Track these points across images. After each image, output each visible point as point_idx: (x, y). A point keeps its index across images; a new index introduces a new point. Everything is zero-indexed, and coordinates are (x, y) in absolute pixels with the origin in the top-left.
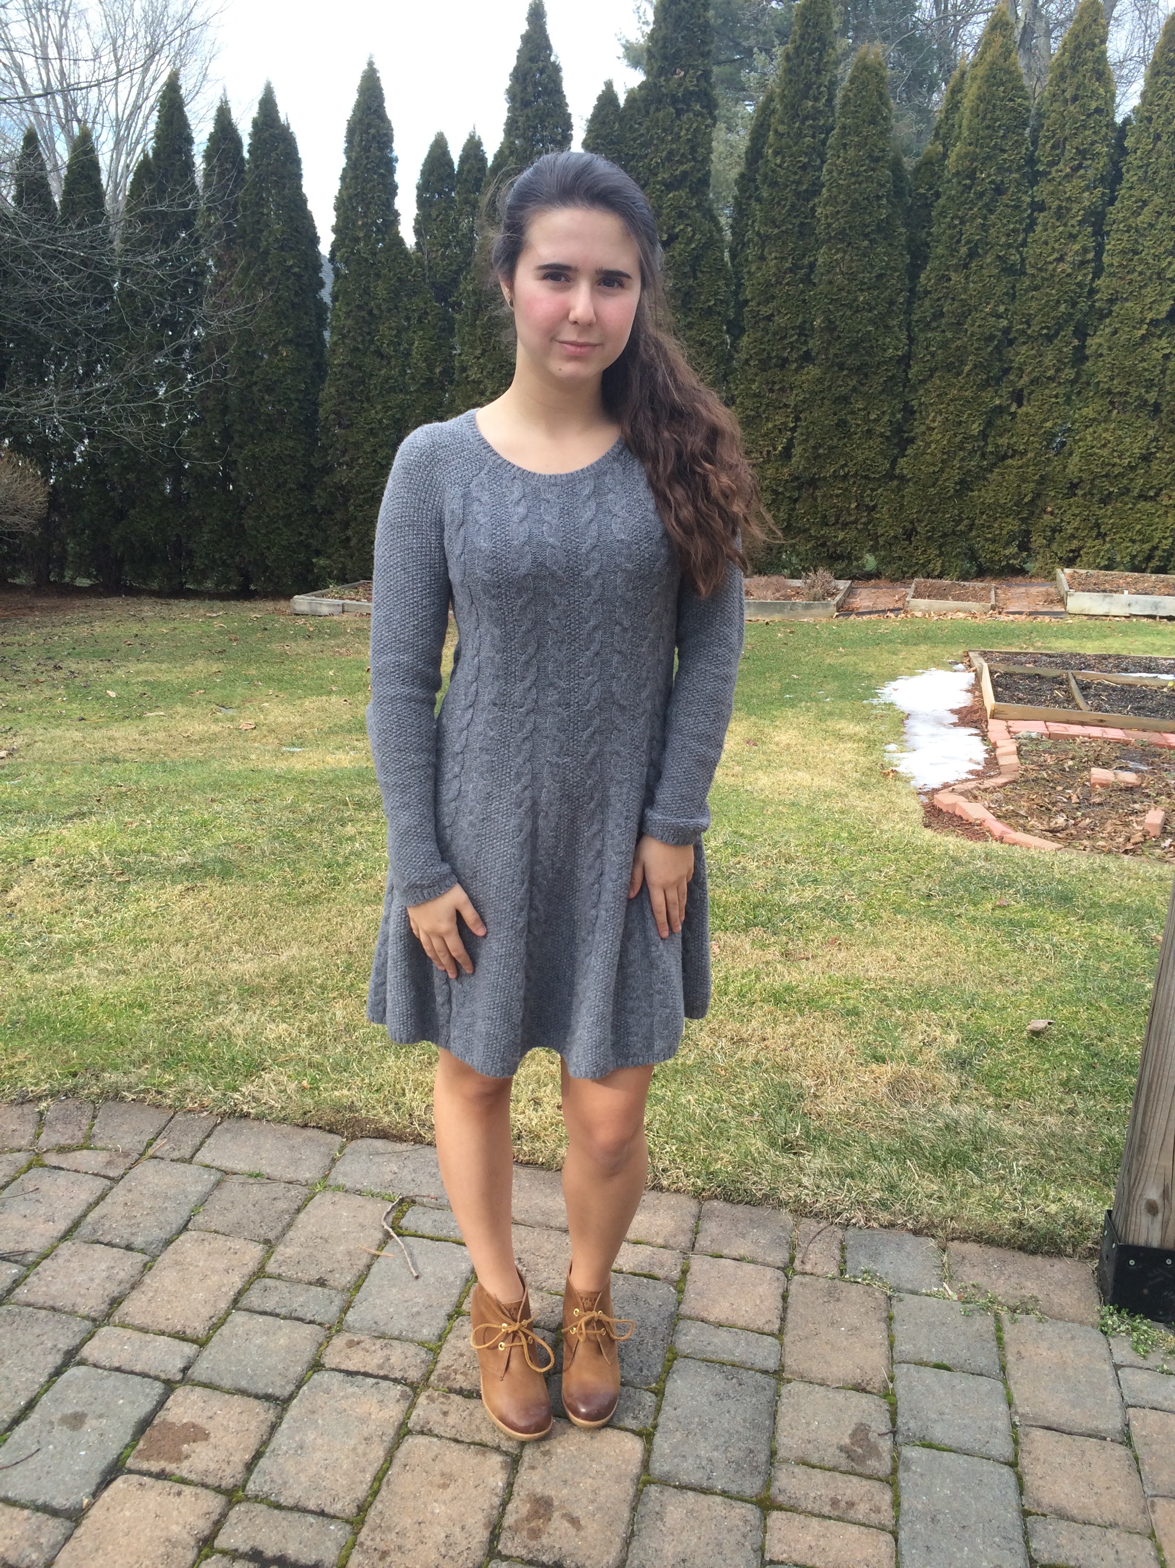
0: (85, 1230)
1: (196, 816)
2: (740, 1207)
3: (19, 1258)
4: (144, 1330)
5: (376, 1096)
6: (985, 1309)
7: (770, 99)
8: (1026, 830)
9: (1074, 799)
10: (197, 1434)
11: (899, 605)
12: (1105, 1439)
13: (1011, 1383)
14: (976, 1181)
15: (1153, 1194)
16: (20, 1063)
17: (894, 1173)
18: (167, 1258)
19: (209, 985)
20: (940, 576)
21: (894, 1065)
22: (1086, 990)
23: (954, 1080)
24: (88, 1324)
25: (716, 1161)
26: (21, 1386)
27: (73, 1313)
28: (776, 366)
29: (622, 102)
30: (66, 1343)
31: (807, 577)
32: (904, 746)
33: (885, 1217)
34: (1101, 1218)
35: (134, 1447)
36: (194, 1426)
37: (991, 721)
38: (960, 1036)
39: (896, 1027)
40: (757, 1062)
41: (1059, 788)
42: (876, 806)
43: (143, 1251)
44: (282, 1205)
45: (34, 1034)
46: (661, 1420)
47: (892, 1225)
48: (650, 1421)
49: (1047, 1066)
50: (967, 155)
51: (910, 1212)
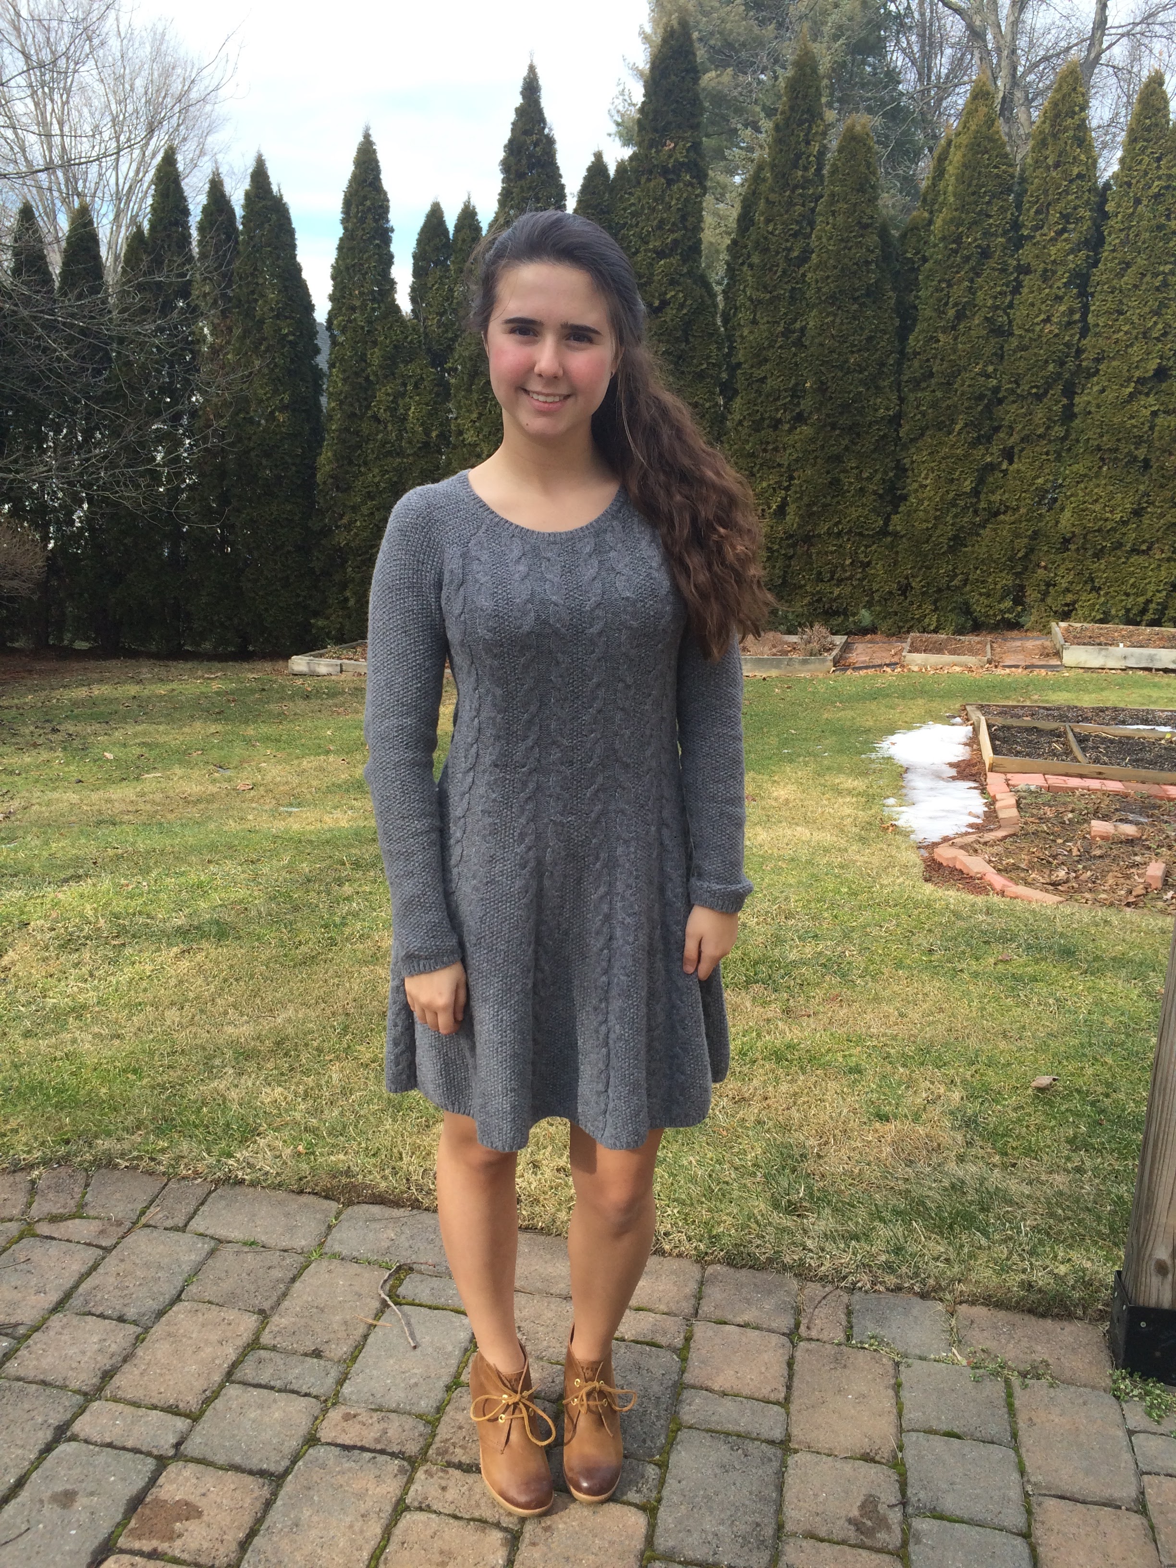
0: (76, 1302)
1: (193, 878)
2: (744, 1272)
3: (9, 1331)
4: (136, 1404)
5: (373, 1160)
6: (996, 1374)
7: (760, 168)
8: (1027, 884)
9: (1075, 852)
10: (190, 1511)
11: (893, 660)
12: (1119, 1507)
13: (1023, 1451)
14: (984, 1242)
15: (1162, 1253)
16: (12, 1130)
17: (900, 1234)
18: (159, 1330)
19: (204, 1049)
20: (935, 631)
21: (898, 1123)
22: (1091, 1045)
23: (959, 1138)
24: (79, 1398)
25: (719, 1224)
26: (11, 1464)
27: (64, 1387)
28: (769, 426)
29: (612, 171)
30: (56, 1419)
31: (804, 632)
32: (904, 800)
33: (891, 1280)
34: (1111, 1279)
35: (125, 1526)
36: (187, 1504)
37: (989, 774)
38: (964, 1094)
39: (899, 1085)
40: (759, 1122)
41: (1060, 841)
42: (875, 860)
43: (135, 1323)
44: (277, 1274)
45: (27, 1101)
46: (665, 1493)
47: (898, 1289)
48: (654, 1494)
49: (1053, 1123)
50: (952, 220)
51: (916, 1275)
